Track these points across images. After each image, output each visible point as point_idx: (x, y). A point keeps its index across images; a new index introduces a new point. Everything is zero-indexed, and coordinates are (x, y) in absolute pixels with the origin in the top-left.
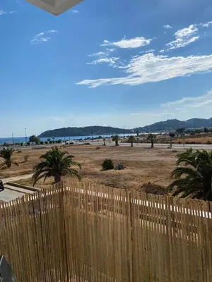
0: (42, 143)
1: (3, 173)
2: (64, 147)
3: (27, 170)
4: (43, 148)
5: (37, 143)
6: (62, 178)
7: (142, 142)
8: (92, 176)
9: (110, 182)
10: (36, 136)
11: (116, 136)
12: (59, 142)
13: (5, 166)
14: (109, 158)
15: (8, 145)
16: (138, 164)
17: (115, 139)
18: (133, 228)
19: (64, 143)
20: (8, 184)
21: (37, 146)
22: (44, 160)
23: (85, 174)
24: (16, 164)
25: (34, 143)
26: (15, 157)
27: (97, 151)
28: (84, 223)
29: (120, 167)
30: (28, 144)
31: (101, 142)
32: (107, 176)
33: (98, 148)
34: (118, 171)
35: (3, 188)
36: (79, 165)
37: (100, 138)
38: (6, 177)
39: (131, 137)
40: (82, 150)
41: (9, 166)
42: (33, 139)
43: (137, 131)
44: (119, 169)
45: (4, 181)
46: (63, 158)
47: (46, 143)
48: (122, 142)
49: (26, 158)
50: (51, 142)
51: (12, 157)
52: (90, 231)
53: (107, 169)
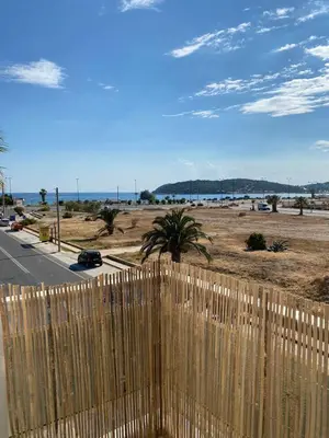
0: (157, 202)
1: (103, 241)
2: (189, 210)
3: (135, 240)
4: (159, 209)
5: (151, 202)
6: (182, 255)
7: (319, 209)
8: (229, 258)
9: (259, 271)
10: (150, 191)
11: (275, 197)
12: (182, 201)
13: (106, 231)
14: (258, 231)
15: (111, 203)
16: (308, 245)
17: (273, 200)
18: (269, 355)
19: (189, 204)
20: (108, 257)
21: (151, 206)
22: (159, 227)
23: (217, 254)
24: (121, 230)
25: (147, 202)
26: (119, 220)
27: (241, 218)
28: (189, 331)
29: (277, 248)
30: (139, 202)
31: (248, 205)
32: (254, 260)
33: (241, 215)
34: (272, 253)
35: (101, 263)
36: (210, 239)
37: (247, 198)
38: (106, 248)
39: (301, 199)
40: (215, 216)
41: (111, 232)
42: (145, 196)
43: (312, 189)
44: (276, 251)
45: (103, 253)
46: (186, 226)
47: (163, 202)
48: (283, 207)
49: (134, 222)
50: (170, 202)
51: (115, 220)
52: (197, 346)
53: (254, 249)
